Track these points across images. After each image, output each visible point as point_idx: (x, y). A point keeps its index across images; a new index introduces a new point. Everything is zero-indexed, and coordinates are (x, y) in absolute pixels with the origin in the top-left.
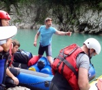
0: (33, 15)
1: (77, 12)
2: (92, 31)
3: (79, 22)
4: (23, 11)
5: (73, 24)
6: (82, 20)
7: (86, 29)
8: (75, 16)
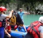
0: (16, 8)
1: (34, 5)
2: (41, 13)
3: (35, 10)
4: (12, 6)
5: (33, 10)
6: (37, 9)
7: (39, 12)
8: (34, 7)
